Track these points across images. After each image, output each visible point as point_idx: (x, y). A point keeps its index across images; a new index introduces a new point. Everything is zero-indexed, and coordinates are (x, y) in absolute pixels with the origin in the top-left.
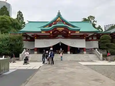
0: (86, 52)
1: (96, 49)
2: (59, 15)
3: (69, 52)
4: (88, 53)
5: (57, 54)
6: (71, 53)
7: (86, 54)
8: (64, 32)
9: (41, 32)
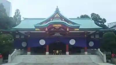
0: (88, 52)
1: (99, 49)
2: (57, 11)
3: (67, 53)
4: (90, 53)
5: (54, 54)
6: (70, 54)
7: (88, 54)
8: (62, 29)
9: (35, 29)
